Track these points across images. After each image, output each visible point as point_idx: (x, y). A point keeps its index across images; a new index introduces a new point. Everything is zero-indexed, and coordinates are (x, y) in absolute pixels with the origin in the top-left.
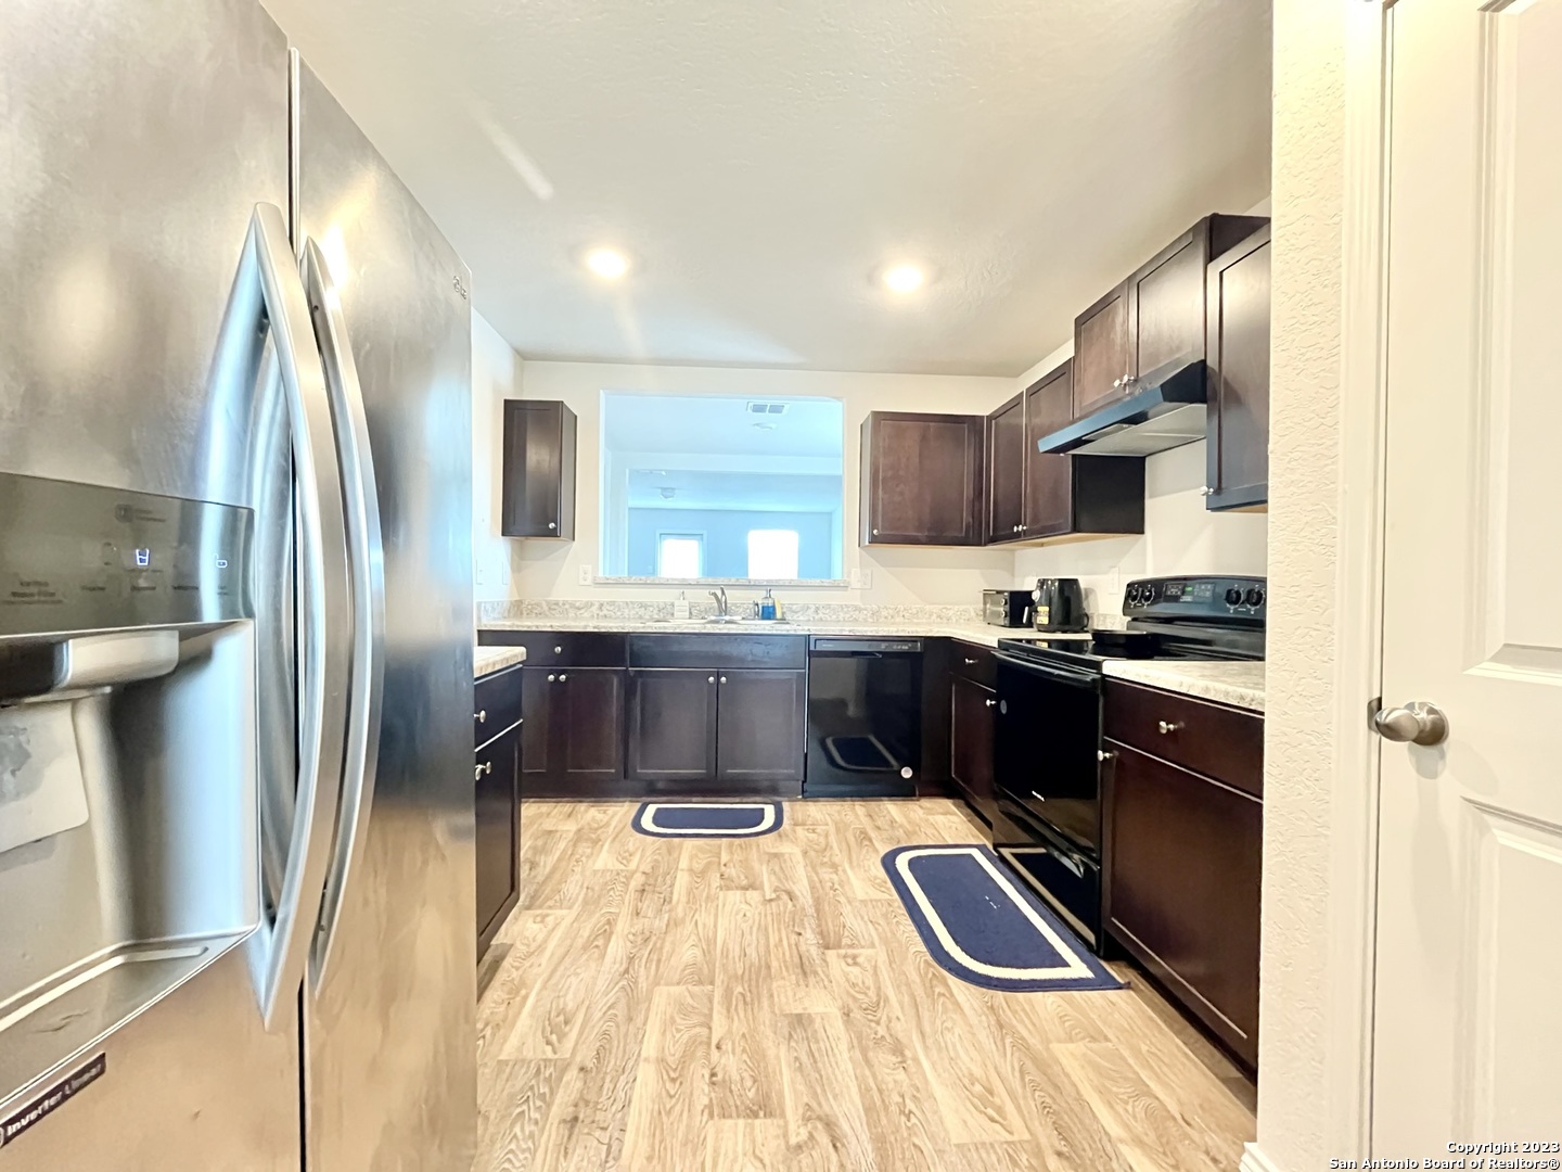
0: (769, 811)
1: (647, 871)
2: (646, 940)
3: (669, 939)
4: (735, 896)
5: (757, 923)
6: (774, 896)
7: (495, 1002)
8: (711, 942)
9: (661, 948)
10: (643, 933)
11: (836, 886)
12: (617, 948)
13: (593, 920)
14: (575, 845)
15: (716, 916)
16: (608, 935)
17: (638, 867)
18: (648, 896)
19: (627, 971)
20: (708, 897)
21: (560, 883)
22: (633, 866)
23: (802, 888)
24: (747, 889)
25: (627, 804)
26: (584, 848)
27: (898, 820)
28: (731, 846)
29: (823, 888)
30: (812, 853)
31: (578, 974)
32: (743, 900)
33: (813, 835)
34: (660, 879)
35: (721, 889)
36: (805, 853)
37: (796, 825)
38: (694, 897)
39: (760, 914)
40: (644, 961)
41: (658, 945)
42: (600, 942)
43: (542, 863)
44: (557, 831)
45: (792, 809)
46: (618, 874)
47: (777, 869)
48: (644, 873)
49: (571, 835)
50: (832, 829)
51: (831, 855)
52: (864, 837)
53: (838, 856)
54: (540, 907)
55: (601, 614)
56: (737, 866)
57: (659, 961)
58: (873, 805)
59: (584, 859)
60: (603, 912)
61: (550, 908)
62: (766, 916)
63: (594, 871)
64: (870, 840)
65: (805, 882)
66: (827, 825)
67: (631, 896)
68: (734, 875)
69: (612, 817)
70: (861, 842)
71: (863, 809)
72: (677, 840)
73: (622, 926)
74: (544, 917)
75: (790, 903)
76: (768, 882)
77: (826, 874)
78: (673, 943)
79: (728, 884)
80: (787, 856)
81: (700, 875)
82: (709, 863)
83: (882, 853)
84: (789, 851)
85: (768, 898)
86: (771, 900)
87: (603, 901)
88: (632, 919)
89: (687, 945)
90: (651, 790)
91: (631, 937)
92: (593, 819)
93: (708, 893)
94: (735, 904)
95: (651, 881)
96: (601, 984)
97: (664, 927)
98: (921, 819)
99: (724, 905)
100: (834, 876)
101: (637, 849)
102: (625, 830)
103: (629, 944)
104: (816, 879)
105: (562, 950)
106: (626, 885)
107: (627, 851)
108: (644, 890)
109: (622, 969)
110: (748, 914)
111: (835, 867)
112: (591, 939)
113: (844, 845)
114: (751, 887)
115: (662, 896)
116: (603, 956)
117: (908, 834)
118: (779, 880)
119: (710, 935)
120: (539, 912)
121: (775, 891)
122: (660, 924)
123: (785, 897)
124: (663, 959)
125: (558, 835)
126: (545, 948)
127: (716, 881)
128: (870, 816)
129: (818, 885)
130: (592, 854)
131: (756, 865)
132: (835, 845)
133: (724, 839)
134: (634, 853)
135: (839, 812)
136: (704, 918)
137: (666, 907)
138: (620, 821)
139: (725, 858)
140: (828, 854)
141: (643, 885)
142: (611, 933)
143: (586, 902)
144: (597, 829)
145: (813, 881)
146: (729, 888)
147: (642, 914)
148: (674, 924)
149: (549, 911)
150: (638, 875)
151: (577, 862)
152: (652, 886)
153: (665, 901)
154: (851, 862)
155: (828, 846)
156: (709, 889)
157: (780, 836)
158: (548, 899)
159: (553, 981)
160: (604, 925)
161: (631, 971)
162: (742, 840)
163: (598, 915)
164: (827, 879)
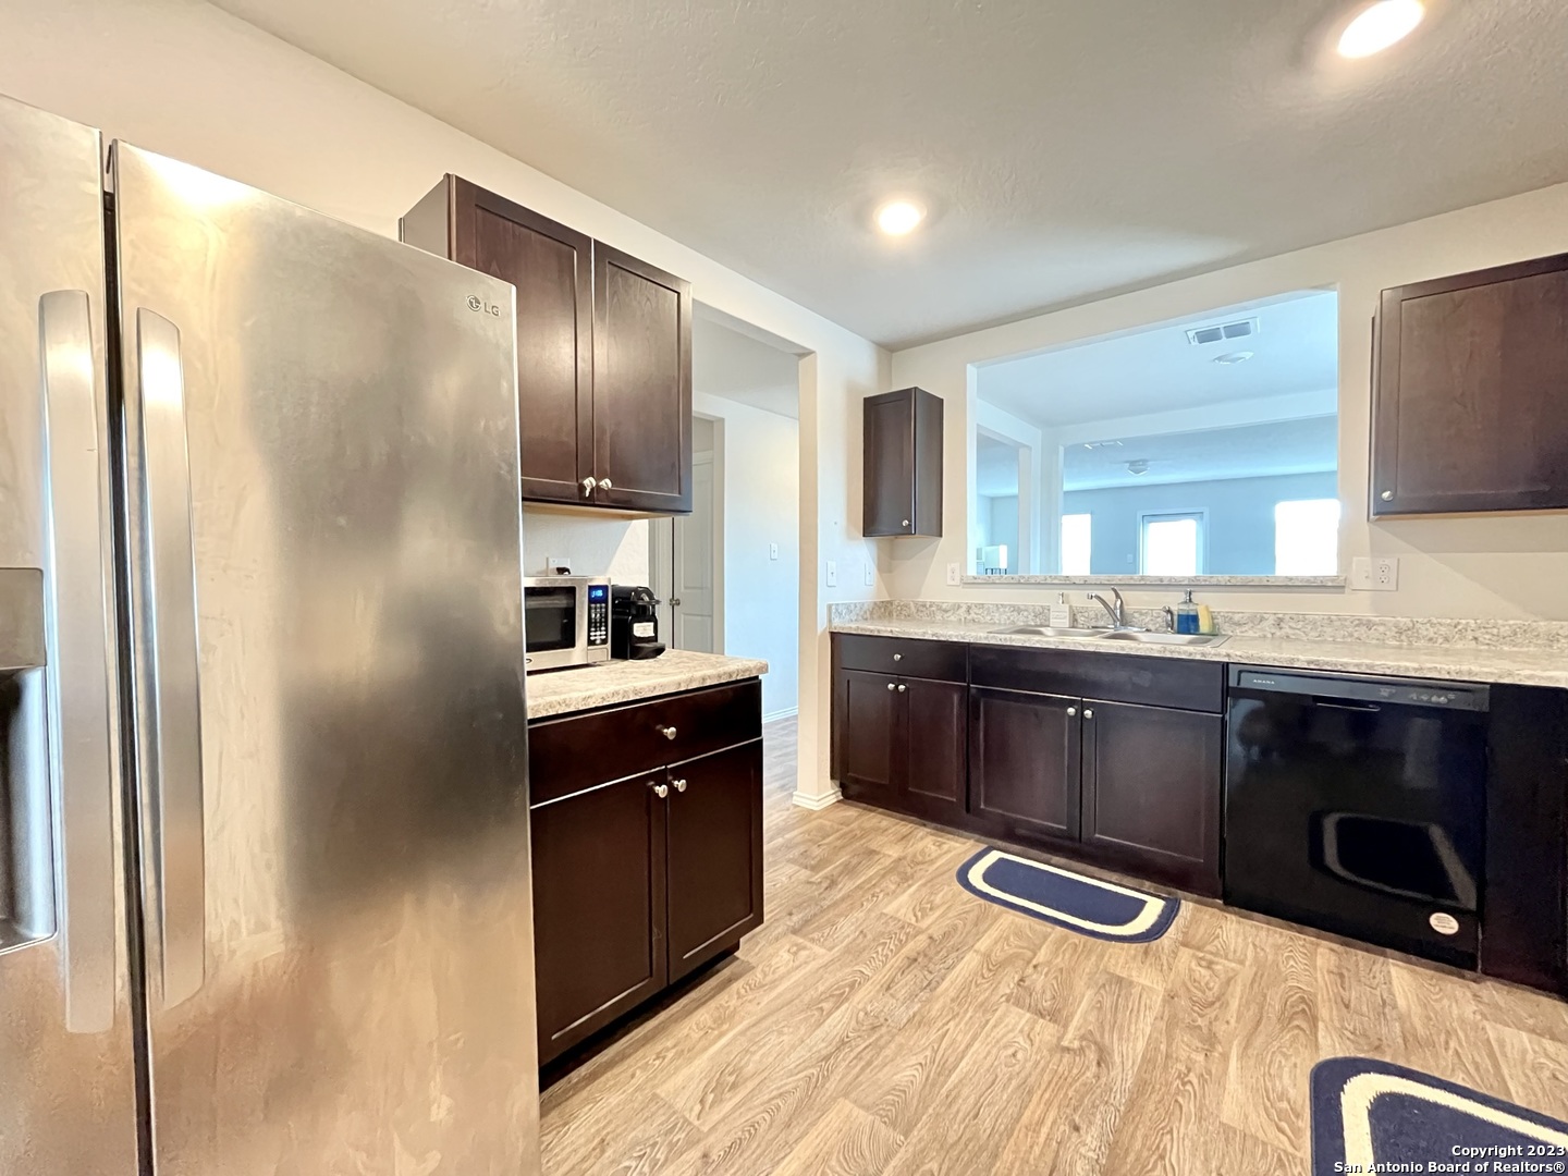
0: (1154, 908)
1: (935, 936)
2: (874, 1028)
3: (899, 1039)
4: (1019, 1018)
5: (1023, 1075)
6: (1076, 1044)
7: (697, 1025)
8: (946, 1070)
9: (882, 1048)
10: (877, 1017)
11: (1192, 1077)
12: (838, 1022)
13: (839, 975)
14: (883, 876)
15: (974, 1039)
16: (841, 999)
17: (928, 928)
18: (915, 970)
19: (827, 1058)
20: (982, 1004)
21: (839, 916)
22: (924, 924)
23: (1130, 1050)
24: (1042, 1016)
25: (972, 842)
26: (890, 884)
27: (1401, 1002)
28: (1065, 939)
29: (1166, 1067)
30: (1184, 1002)
31: (780, 1033)
32: (1026, 1033)
33: (1203, 971)
34: (944, 952)
35: (1008, 1001)
36: (1171, 997)
37: (1185, 944)
38: (966, 996)
39: (1037, 1063)
40: (853, 1055)
41: (882, 1042)
42: (826, 1006)
43: (840, 886)
44: (878, 853)
45: (1193, 916)
46: (903, 927)
47: (1107, 1004)
48: (931, 938)
49: (890, 860)
50: (1247, 972)
51: (1216, 1018)
52: (1303, 1012)
53: (1230, 1022)
54: (804, 937)
55: (969, 617)
56: (1051, 976)
57: (869, 1063)
58: (1360, 959)
59: (881, 896)
60: (856, 968)
61: (813, 940)
62: (1043, 1070)
63: (882, 914)
64: (1314, 1021)
65: (1141, 1045)
66: (1242, 962)
67: (897, 961)
68: (1038, 987)
69: (945, 853)
70: (1291, 1019)
71: (1333, 958)
72: (996, 907)
73: (860, 997)
74: (801, 948)
75: (1094, 1068)
76: (1081, 1015)
77: (1186, 1048)
78: (901, 1046)
79: (1022, 997)
80: (1136, 991)
81: (993, 967)
82: (1017, 956)
83: (1326, 1054)
84: (1147, 983)
85: (1065, 1043)
86: (1068, 1049)
87: (865, 955)
88: (878, 991)
89: (913, 1060)
90: (1008, 833)
91: (862, 1014)
92: (922, 852)
93: (987, 999)
94: (1012, 1031)
95: (931, 953)
96: (792, 1061)
97: (905, 1021)
98: (1462, 1021)
99: (995, 1026)
100: (1200, 1058)
101: (944, 903)
102: (946, 876)
103: (853, 1023)
104: (1163, 1047)
105: (788, 996)
106: (902, 944)
107: (931, 902)
108: (916, 960)
109: (824, 1052)
110: (1020, 1056)
111: (1210, 1041)
112: (823, 997)
113: (1254, 1008)
114: (1054, 1015)
115: (930, 977)
116: (819, 1024)
117: (1410, 1039)
118: (1102, 1026)
119: (951, 1060)
120: (801, 940)
121: (1083, 1038)
122: (902, 1014)
123: (1092, 1056)
124: (875, 1063)
125: (877, 857)
126: (777, 986)
127: (1007, 985)
128: (1341, 976)
129: (1160, 1059)
130: (894, 892)
131: (1080, 984)
132: (1234, 1004)
133: (1058, 928)
134: (938, 907)
135: (1277, 948)
136: (958, 1032)
137: (924, 995)
138: (948, 862)
139: (1042, 956)
140: (1212, 1013)
141: (918, 954)
142: (847, 999)
143: (847, 951)
144: (918, 864)
145: (1157, 1049)
146: (1018, 1003)
147: (891, 991)
148: (919, 1022)
149: (809, 944)
150: (923, 938)
151: (873, 896)
152: (930, 959)
153: (929, 984)
154: (1247, 1046)
155: (1220, 1000)
156: (991, 994)
157: (1146, 952)
158: (819, 928)
159: (754, 1030)
160: (844, 986)
161: (832, 1060)
162: (1084, 938)
163: (848, 970)
164: (1183, 1055)
